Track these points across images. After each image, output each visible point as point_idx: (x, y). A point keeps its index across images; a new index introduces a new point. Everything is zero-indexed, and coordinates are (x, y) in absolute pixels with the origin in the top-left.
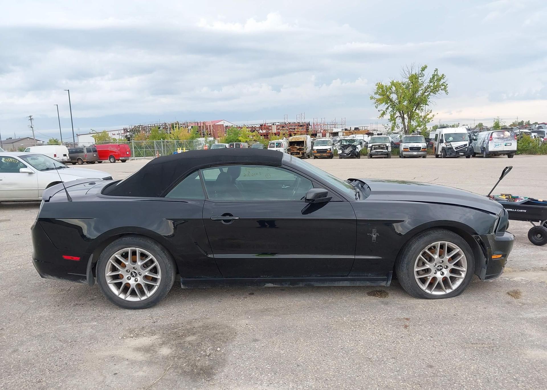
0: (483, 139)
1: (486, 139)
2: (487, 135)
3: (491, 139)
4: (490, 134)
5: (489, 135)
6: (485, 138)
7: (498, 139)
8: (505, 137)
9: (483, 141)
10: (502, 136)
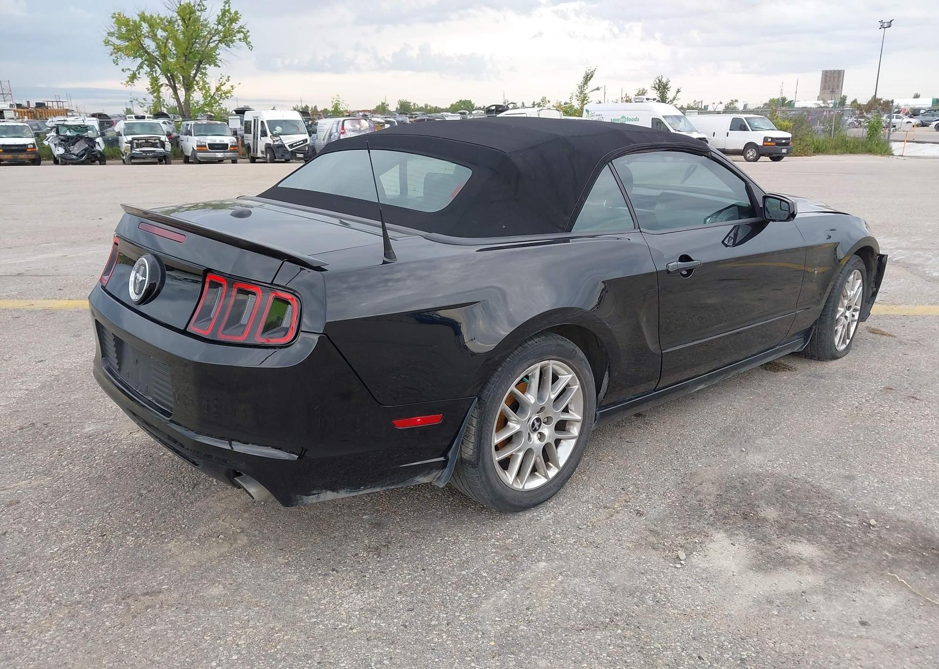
0: (329, 132)
1: (334, 131)
2: (335, 125)
3: (343, 131)
4: (341, 124)
5: (338, 124)
6: (331, 129)
7: (353, 131)
8: (362, 129)
9: (328, 134)
10: (358, 126)
